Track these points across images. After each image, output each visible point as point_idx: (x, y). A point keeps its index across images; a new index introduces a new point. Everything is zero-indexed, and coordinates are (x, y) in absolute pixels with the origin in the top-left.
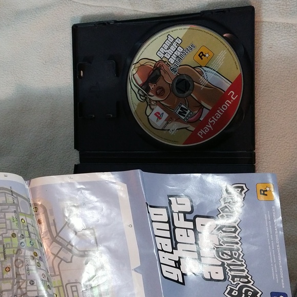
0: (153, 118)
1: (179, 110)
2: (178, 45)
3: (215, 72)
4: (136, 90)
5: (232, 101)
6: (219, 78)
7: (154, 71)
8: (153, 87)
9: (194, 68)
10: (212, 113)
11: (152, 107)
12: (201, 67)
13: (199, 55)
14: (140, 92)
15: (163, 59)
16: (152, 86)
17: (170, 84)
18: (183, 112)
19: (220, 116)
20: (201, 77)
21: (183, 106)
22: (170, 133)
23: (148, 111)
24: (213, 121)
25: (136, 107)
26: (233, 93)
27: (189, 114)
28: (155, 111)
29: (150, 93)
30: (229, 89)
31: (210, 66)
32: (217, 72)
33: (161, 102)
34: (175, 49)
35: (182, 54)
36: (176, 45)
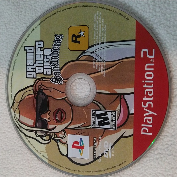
0: (74, 153)
1: (97, 121)
2: (42, 49)
3: (105, 45)
4: (33, 134)
5: (152, 61)
6: (114, 47)
8: (48, 116)
9: (77, 60)
10: (139, 94)
11: (64, 140)
12: (84, 52)
13: (73, 41)
14: (39, 134)
15: (38, 77)
16: (46, 117)
19: (152, 90)
20: (94, 63)
21: (97, 113)
22: (107, 157)
23: (63, 148)
24: (148, 103)
25: (46, 155)
26: (147, 50)
27: (112, 116)
28: (70, 144)
29: (51, 126)
30: (138, 51)
31: (95, 43)
32: (107, 43)
33: (70, 127)
34: (42, 56)
35: (53, 55)
36: (40, 51)
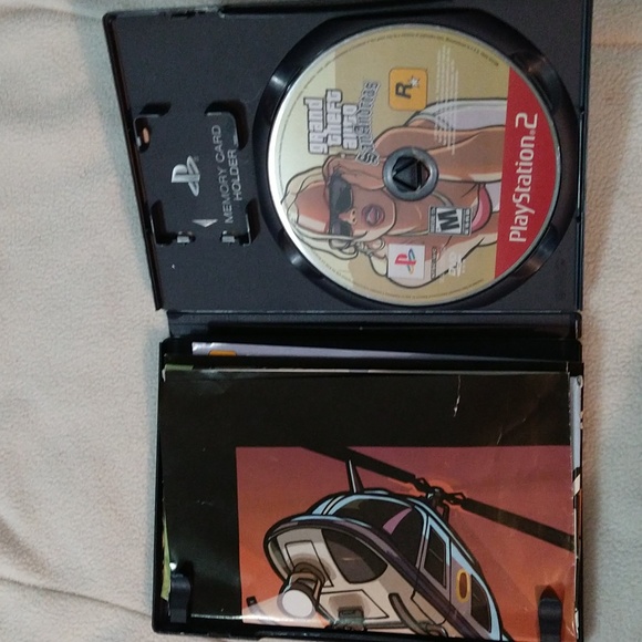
0: (398, 272)
1: (439, 223)
2: (341, 104)
3: (456, 103)
5: (532, 132)
6: (472, 108)
8: (352, 217)
9: (406, 125)
10: (509, 182)
11: (381, 253)
12: (418, 113)
14: (335, 244)
15: (331, 153)
17: (382, 189)
19: (530, 177)
20: (435, 132)
21: (439, 211)
22: (454, 274)
23: (380, 266)
25: (349, 275)
26: (525, 116)
27: (464, 216)
28: (392, 258)
30: (511, 115)
31: (437, 99)
32: (459, 100)
34: (339, 117)
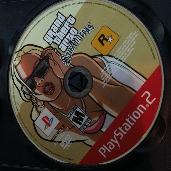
4: (19, 86)
7: (41, 61)
13: (99, 39)
16: (38, 81)
18: (78, 118)
24: (120, 133)
29: (37, 91)
33: (50, 103)
35: (76, 38)
36: (69, 26)
